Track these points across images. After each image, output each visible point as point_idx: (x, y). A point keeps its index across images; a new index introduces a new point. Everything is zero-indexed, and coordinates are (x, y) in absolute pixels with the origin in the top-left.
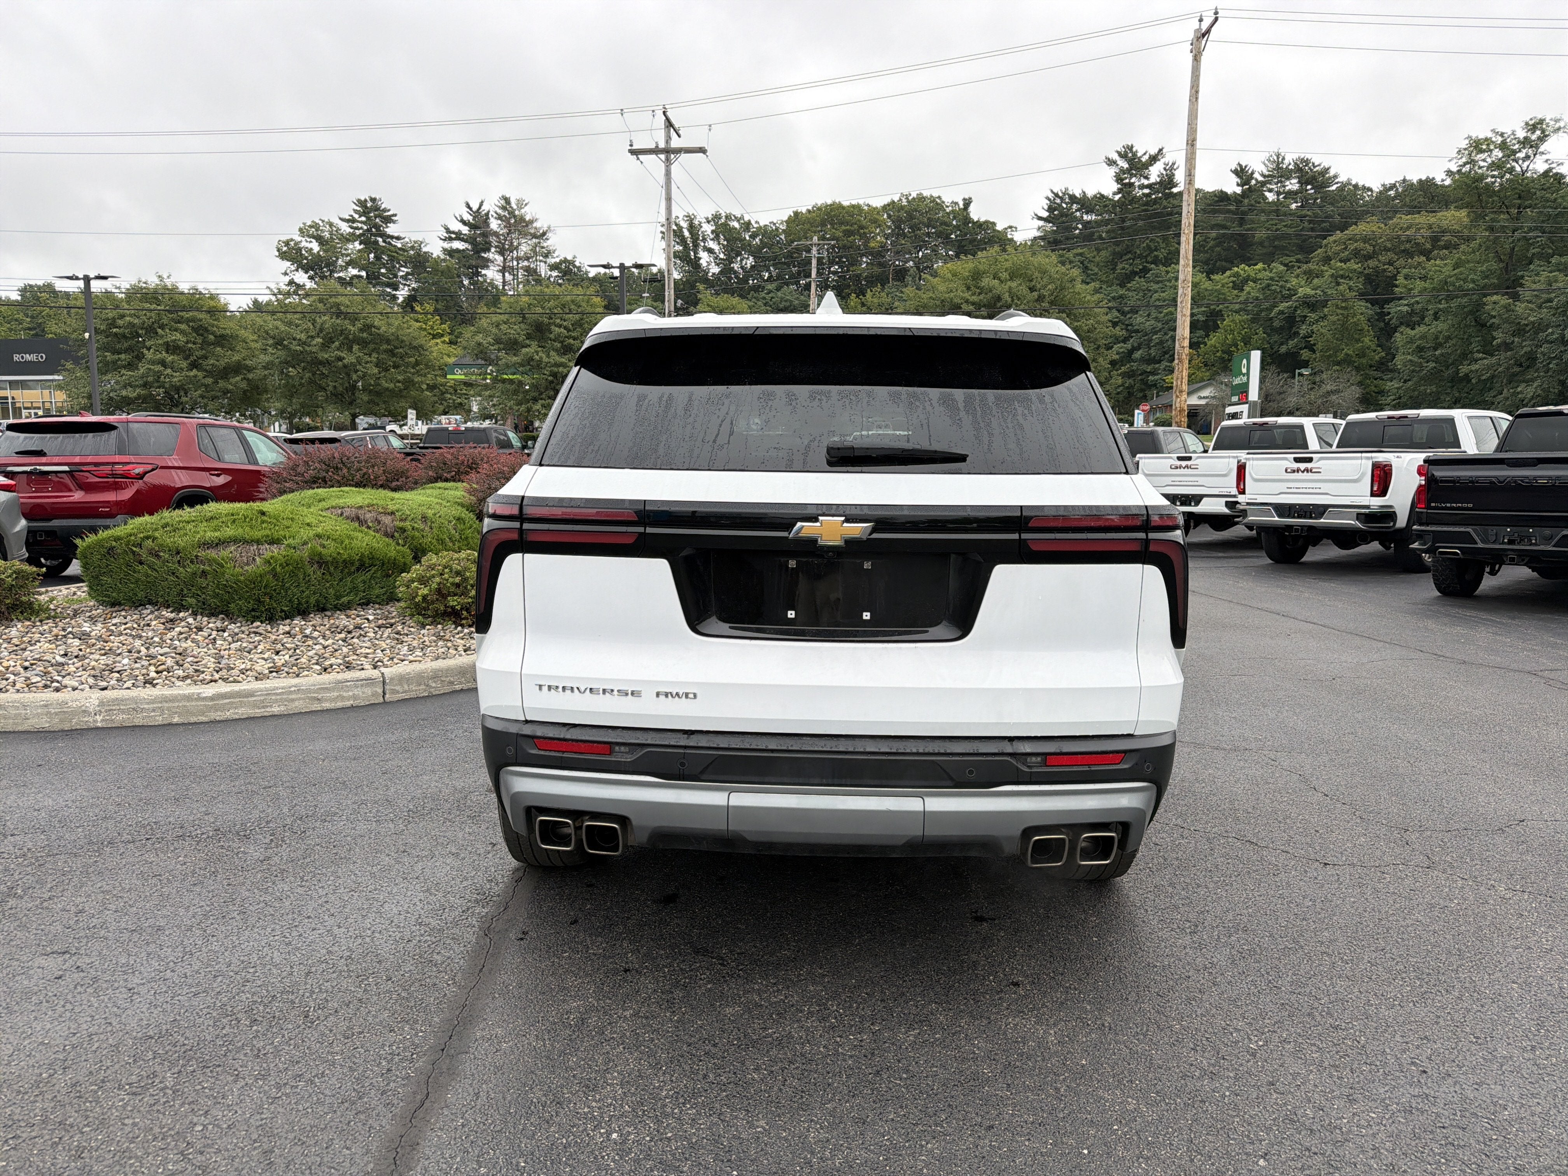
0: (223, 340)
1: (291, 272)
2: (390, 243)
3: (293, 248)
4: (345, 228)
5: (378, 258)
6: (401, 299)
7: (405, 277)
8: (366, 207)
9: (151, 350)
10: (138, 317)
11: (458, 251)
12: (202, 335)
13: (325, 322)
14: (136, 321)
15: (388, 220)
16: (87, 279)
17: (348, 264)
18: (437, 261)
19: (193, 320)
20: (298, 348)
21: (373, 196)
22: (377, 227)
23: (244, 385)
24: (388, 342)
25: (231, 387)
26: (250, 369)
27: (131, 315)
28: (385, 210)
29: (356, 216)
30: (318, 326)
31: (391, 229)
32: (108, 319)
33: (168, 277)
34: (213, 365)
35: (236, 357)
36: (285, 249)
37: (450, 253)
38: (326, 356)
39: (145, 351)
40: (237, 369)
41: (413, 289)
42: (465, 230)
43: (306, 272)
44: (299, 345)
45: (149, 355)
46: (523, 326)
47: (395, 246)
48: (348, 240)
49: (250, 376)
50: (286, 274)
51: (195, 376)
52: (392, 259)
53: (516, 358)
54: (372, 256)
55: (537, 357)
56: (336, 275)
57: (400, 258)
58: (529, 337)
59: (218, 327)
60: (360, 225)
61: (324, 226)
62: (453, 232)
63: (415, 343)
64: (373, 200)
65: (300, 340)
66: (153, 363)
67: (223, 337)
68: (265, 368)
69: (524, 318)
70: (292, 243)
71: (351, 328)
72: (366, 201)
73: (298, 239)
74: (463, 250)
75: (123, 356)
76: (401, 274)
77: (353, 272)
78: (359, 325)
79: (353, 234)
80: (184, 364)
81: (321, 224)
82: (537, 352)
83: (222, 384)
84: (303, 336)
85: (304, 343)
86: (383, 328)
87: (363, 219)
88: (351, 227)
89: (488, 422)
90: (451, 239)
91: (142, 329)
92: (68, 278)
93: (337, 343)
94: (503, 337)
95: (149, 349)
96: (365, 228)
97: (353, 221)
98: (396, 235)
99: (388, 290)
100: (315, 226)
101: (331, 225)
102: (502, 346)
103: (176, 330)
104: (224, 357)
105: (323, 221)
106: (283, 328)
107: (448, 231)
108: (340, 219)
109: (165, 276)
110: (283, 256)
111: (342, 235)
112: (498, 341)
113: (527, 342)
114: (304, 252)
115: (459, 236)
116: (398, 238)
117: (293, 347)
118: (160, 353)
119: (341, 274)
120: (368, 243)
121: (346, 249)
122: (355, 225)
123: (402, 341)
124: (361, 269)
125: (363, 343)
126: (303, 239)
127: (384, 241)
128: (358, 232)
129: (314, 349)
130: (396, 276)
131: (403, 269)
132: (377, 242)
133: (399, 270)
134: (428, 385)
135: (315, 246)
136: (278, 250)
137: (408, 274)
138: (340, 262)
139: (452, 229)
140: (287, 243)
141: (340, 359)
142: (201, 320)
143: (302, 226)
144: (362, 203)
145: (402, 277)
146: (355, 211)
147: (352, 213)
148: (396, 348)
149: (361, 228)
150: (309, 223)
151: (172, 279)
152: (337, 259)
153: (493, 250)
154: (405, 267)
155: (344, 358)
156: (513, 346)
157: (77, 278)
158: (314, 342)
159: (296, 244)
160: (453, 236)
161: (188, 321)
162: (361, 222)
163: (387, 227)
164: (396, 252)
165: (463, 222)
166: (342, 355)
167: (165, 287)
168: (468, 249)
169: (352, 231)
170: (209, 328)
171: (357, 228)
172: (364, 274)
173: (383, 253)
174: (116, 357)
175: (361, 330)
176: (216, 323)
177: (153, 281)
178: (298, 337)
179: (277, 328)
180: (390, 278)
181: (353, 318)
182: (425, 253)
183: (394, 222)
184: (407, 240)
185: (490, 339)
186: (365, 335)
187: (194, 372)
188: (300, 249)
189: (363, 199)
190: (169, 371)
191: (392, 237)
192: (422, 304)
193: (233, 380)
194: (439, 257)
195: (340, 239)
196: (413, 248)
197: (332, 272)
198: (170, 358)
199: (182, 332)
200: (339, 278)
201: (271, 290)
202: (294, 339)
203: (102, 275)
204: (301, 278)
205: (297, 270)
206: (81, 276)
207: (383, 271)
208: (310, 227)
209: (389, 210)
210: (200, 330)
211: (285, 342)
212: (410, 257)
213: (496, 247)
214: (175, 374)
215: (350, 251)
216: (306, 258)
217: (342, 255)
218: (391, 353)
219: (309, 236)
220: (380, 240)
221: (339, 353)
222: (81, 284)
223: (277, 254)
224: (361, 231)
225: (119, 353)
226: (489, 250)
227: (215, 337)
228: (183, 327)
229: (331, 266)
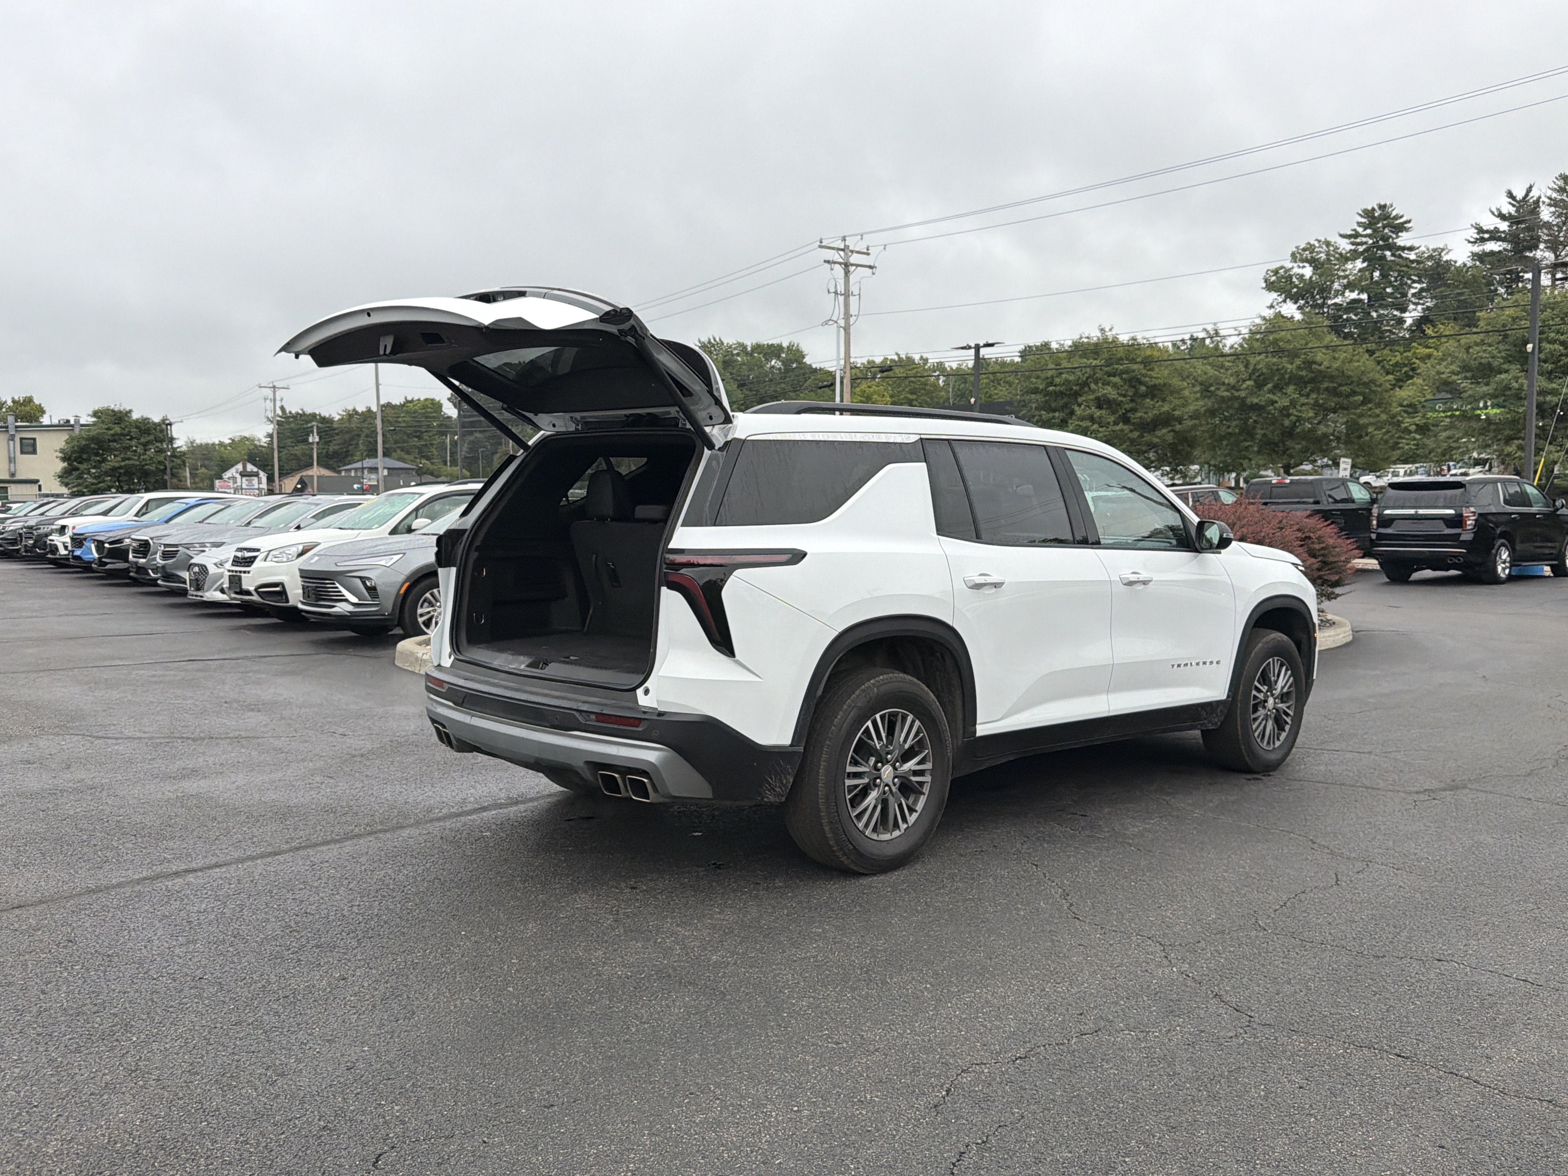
0: (1155, 391)
1: (1278, 304)
2: (1400, 256)
3: (1283, 277)
4: (1345, 246)
5: (1384, 276)
6: (1409, 322)
7: (1417, 295)
8: (1373, 217)
9: (1083, 407)
10: (1074, 373)
11: (1492, 253)
12: (1134, 387)
13: (1258, 362)
14: (1072, 378)
15: (1401, 228)
16: (977, 348)
17: (1346, 287)
18: (1461, 270)
19: (1127, 372)
20: (1226, 394)
21: (1382, 203)
22: (1385, 238)
23: (1170, 438)
24: (1332, 378)
25: (1156, 440)
26: (1180, 420)
27: (1068, 372)
28: (1397, 217)
29: (1360, 230)
30: (1251, 367)
31: (1403, 240)
32: (1047, 378)
33: (1111, 330)
34: (1141, 418)
35: (1166, 408)
36: (1274, 278)
37: (1480, 257)
38: (1256, 401)
39: (1076, 408)
40: (1166, 420)
41: (1428, 308)
42: (1504, 226)
43: (1296, 303)
44: (1228, 391)
45: (1078, 411)
46: (1501, 347)
47: (1407, 259)
48: (1347, 259)
49: (1178, 427)
50: (1272, 307)
51: (1122, 430)
52: (1402, 275)
53: (1485, 388)
54: (1377, 274)
55: (1515, 385)
56: (1330, 302)
57: (1412, 272)
58: (1508, 360)
59: (1151, 377)
60: (1364, 240)
61: (1320, 247)
62: (1487, 232)
63: (1365, 379)
64: (1382, 207)
65: (1229, 384)
66: (1082, 419)
67: (1154, 386)
68: (1191, 418)
69: (1506, 336)
70: (1281, 271)
71: (1289, 366)
72: (1373, 210)
73: (1288, 265)
74: (1500, 252)
75: (1057, 414)
76: (1413, 291)
77: (1354, 295)
78: (1298, 362)
79: (1355, 251)
80: (1112, 419)
81: (1317, 244)
82: (1516, 379)
83: (1147, 437)
84: (1232, 381)
85: (1233, 387)
86: (1326, 363)
87: (1369, 231)
88: (1353, 244)
89: (1478, 468)
90: (1483, 240)
91: (1077, 385)
92: (963, 348)
93: (1270, 386)
94: (1472, 362)
95: (1080, 405)
96: (1371, 242)
97: (1356, 235)
98: (1408, 245)
99: (1395, 313)
100: (1310, 248)
101: (1328, 244)
102: (1469, 374)
103: (1108, 384)
104: (1151, 409)
105: (1319, 241)
106: (1211, 371)
107: (1480, 230)
108: (1341, 236)
109: (1107, 329)
110: (1270, 286)
111: (1341, 254)
112: (1465, 368)
113: (1505, 366)
114: (1294, 279)
115: (1494, 235)
116: (1411, 249)
117: (1220, 393)
118: (1090, 408)
119: (1339, 300)
120: (1372, 258)
121: (1344, 271)
122: (1358, 240)
123: (1349, 377)
124: (1361, 291)
125: (1299, 382)
126: (1295, 265)
127: (1393, 255)
128: (1361, 249)
129: (1243, 394)
130: (1404, 295)
131: (1415, 285)
132: (1384, 257)
133: (1410, 287)
134: (1417, 425)
135: (1308, 271)
136: (1266, 281)
137: (1422, 290)
138: (1336, 286)
139: (1485, 228)
140: (1276, 272)
141: (1273, 402)
142: (1134, 371)
143: (1294, 249)
144: (1368, 213)
145: (1414, 295)
146: (1360, 224)
147: (1355, 227)
148: (1340, 385)
149: (1366, 243)
150: (1303, 246)
151: (1114, 332)
152: (1333, 282)
153: (1542, 246)
154: (1420, 282)
155: (1276, 402)
156: (1485, 371)
157: (970, 348)
158: (1244, 386)
159: (1287, 271)
160: (1486, 236)
161: (1120, 374)
162: (1365, 236)
163: (1398, 237)
164: (1407, 266)
165: (1502, 217)
166: (1275, 398)
167: (1106, 340)
168: (1505, 250)
169: (1353, 247)
170: (1143, 379)
171: (1361, 244)
172: (1364, 296)
173: (1391, 269)
174: (1051, 415)
175: (1299, 368)
176: (1149, 373)
177: (1095, 335)
178: (1226, 381)
179: (1205, 373)
180: (1397, 298)
181: (1293, 355)
182: (1447, 261)
183: (1407, 230)
184: (1423, 249)
185: (1454, 367)
186: (1304, 373)
187: (1121, 426)
188: (1291, 277)
189: (1370, 208)
190: (1095, 426)
191: (1403, 249)
192: (1434, 326)
193: (1159, 433)
194: (1465, 265)
195: (1338, 259)
196: (1431, 257)
197: (1325, 298)
198: (1098, 413)
199: (1115, 386)
200: (1335, 304)
201: (1208, 332)
202: (1224, 384)
203: (990, 342)
204: (1290, 310)
205: (1284, 301)
206: (973, 346)
207: (1389, 290)
208: (1304, 250)
209: (1402, 217)
210: (1134, 382)
211: (1212, 389)
212: (1426, 270)
213: (1546, 242)
214: (1101, 429)
215: (1347, 273)
216: (1296, 286)
217: (1339, 277)
218: (1334, 392)
219: (1302, 261)
220: (1388, 253)
221: (1271, 396)
222: (972, 351)
223: (1264, 285)
224: (1364, 247)
225: (1054, 411)
226: (1536, 247)
227: (1148, 387)
228: (1116, 380)
229: (1325, 291)
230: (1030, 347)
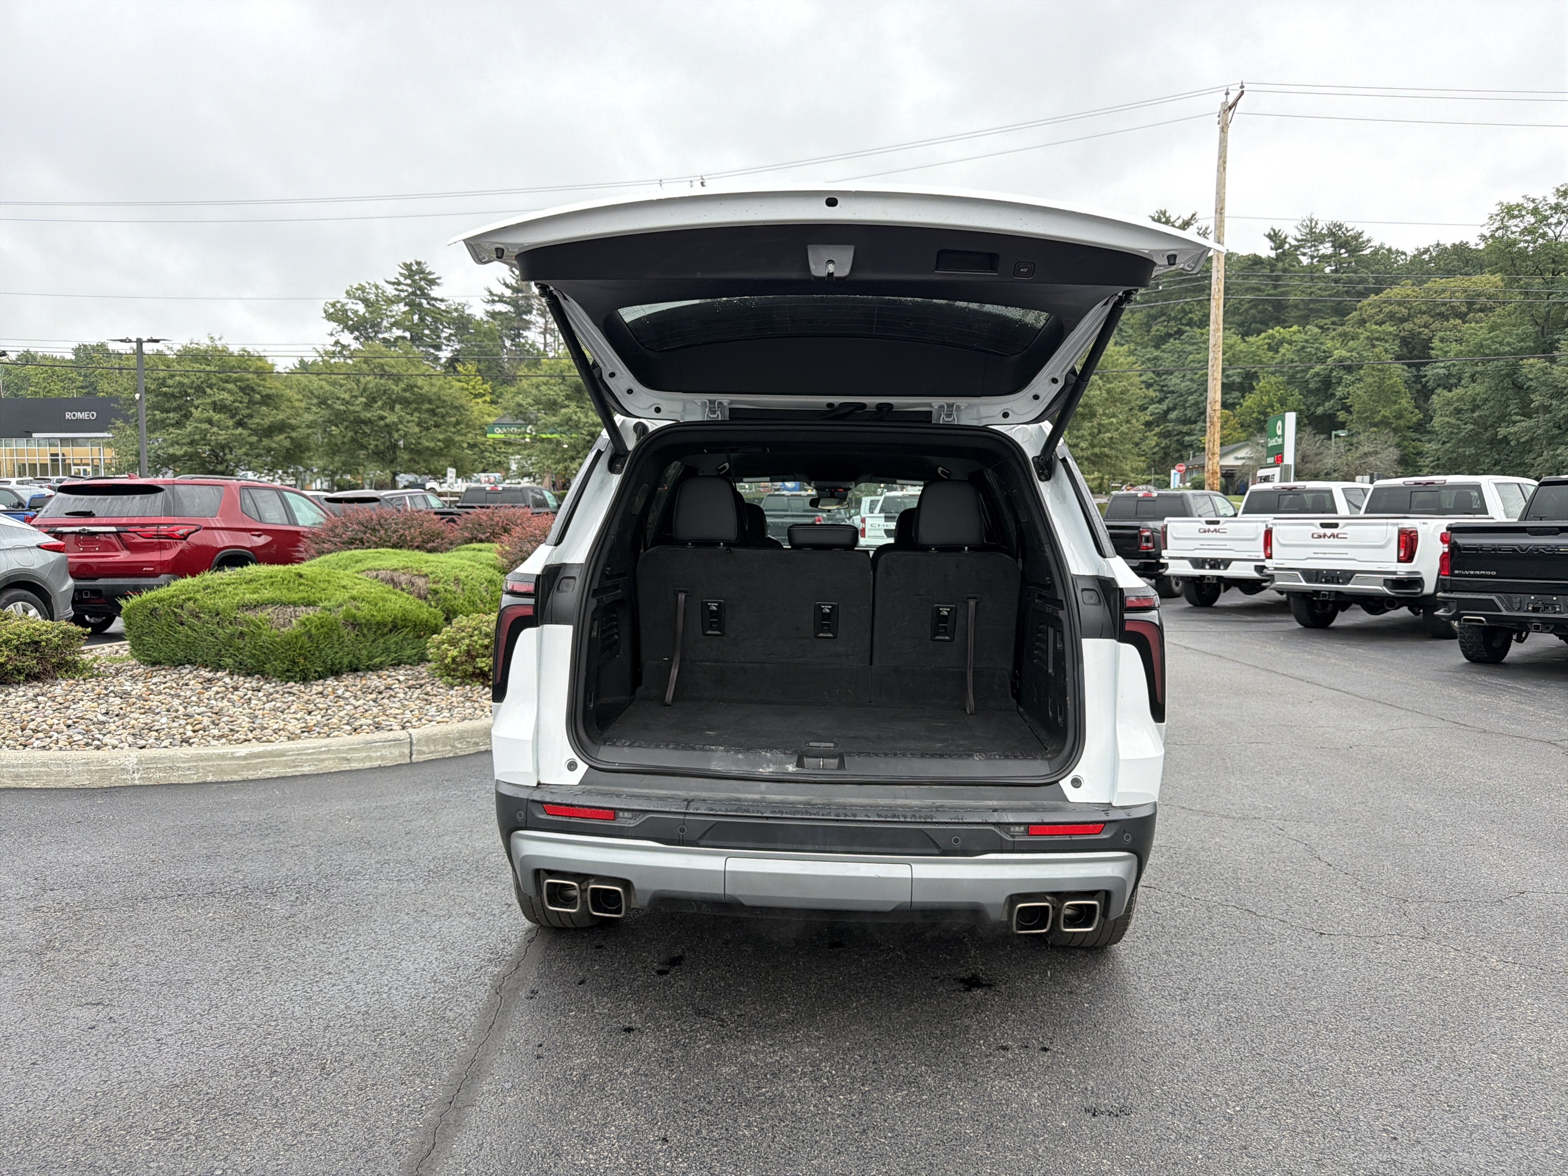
0: (268, 400)
1: (337, 332)
2: (433, 305)
3: (339, 310)
4: (391, 291)
5: (422, 319)
6: (443, 361)
7: (448, 339)
8: (412, 270)
9: (199, 409)
10: (188, 377)
11: (500, 313)
12: (248, 394)
13: (369, 382)
14: (186, 381)
15: (432, 282)
16: (140, 342)
17: (393, 325)
18: (480, 323)
19: (240, 380)
20: (342, 407)
21: (418, 260)
22: (421, 289)
23: (287, 443)
24: (430, 402)
25: (274, 445)
26: (293, 428)
27: (181, 375)
28: (430, 273)
29: (402, 279)
30: (362, 386)
31: (435, 292)
32: (159, 379)
33: (220, 339)
34: (258, 424)
35: (281, 417)
36: (331, 310)
37: (493, 315)
38: (369, 415)
39: (193, 410)
40: (281, 427)
41: (456, 350)
42: (508, 293)
43: (352, 333)
44: (343, 405)
45: (196, 413)
46: (562, 387)
47: (439, 308)
48: (393, 302)
49: (294, 435)
50: (332, 334)
51: (240, 434)
52: (436, 320)
53: (554, 419)
54: (416, 317)
55: (575, 417)
56: (380, 336)
57: (444, 319)
58: (568, 397)
59: (264, 387)
60: (405, 288)
61: (370, 288)
62: (496, 295)
63: (456, 404)
64: (418, 263)
65: (343, 399)
66: (201, 422)
67: (268, 396)
68: (308, 427)
69: (564, 378)
70: (339, 305)
71: (395, 388)
72: (411, 264)
73: (345, 301)
74: (506, 313)
75: (171, 415)
76: (444, 335)
77: (397, 332)
78: (402, 385)
79: (398, 296)
80: (230, 423)
81: (367, 287)
82: (576, 413)
83: (266, 442)
84: (347, 396)
85: (348, 403)
86: (426, 388)
87: (409, 281)
88: (396, 289)
89: (526, 479)
90: (493, 301)
91: (191, 388)
92: (121, 341)
93: (380, 403)
94: (543, 398)
95: (197, 408)
96: (410, 290)
97: (399, 283)
98: (440, 298)
99: (432, 351)
100: (362, 288)
101: (377, 287)
102: (541, 407)
103: (223, 390)
104: (268, 416)
105: (369, 284)
106: (327, 387)
107: (491, 294)
108: (387, 282)
109: (217, 338)
110: (330, 317)
111: (387, 297)
112: (537, 402)
113: (566, 402)
114: (349, 313)
115: (502, 299)
116: (442, 300)
117: (337, 406)
118: (208, 412)
119: (386, 335)
120: (414, 306)
121: (391, 311)
122: (400, 288)
123: (444, 401)
124: (405, 330)
125: (405, 402)
126: (350, 301)
127: (428, 303)
128: (403, 295)
129: (358, 409)
130: (439, 337)
131: (445, 330)
132: (420, 305)
133: (442, 331)
134: (469, 443)
135: (361, 308)
136: (325, 311)
137: (451, 335)
138: (385, 323)
139: (494, 292)
140: (334, 305)
141: (382, 418)
142: (248, 380)
143: (349, 288)
144: (408, 267)
145: (445, 338)
146: (401, 274)
147: (398, 276)
148: (438, 407)
149: (407, 291)
150: (356, 286)
151: (223, 342)
152: (382, 319)
153: (535, 312)
154: (449, 328)
155: (386, 417)
156: (552, 406)
157: (130, 341)
158: (358, 402)
159: (343, 306)
160: (496, 299)
161: (236, 381)
162: (407, 285)
163: (431, 289)
164: (440, 314)
165: (507, 286)
166: (385, 414)
167: (216, 348)
168: (509, 311)
169: (397, 293)
170: (256, 388)
171: (402, 291)
172: (408, 335)
173: (427, 315)
174: (165, 415)
175: (404, 390)
176: (262, 382)
177: (204, 343)
178: (342, 396)
179: (322, 388)
180: (432, 339)
181: (397, 378)
182: (468, 315)
183: (438, 284)
184: (451, 302)
185: (529, 400)
186: (408, 395)
187: (240, 430)
188: (346, 311)
189: (408, 263)
190: (215, 429)
191: (436, 299)
192: (464, 365)
193: (277, 439)
194: (482, 319)
195: (385, 302)
196: (456, 310)
197: (376, 332)
198: (216, 417)
199: (230, 392)
200: (384, 338)
201: (318, 352)
202: (338, 399)
203: (154, 338)
204: (347, 338)
205: (343, 331)
206: (134, 339)
207: (427, 332)
208: (357, 289)
209: (433, 273)
210: (248, 390)
211: (329, 402)
212: (454, 319)
214: (221, 432)
215: (394, 313)
216: (352, 320)
217: (387, 316)
218: (433, 412)
219: (355, 298)
220: (424, 302)
221: (382, 412)
222: (134, 345)
223: (324, 315)
224: (406, 294)
225: (168, 412)
226: (530, 312)
227: (262, 396)
228: (230, 386)
229: (376, 327)
230: (85, 346)
